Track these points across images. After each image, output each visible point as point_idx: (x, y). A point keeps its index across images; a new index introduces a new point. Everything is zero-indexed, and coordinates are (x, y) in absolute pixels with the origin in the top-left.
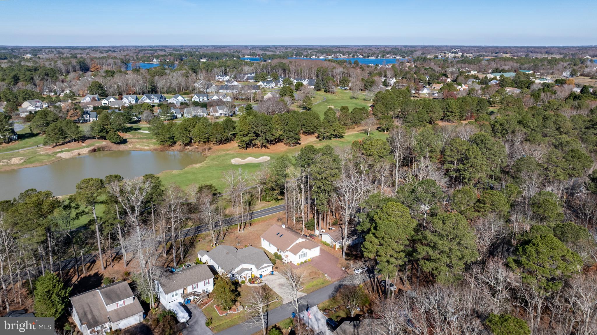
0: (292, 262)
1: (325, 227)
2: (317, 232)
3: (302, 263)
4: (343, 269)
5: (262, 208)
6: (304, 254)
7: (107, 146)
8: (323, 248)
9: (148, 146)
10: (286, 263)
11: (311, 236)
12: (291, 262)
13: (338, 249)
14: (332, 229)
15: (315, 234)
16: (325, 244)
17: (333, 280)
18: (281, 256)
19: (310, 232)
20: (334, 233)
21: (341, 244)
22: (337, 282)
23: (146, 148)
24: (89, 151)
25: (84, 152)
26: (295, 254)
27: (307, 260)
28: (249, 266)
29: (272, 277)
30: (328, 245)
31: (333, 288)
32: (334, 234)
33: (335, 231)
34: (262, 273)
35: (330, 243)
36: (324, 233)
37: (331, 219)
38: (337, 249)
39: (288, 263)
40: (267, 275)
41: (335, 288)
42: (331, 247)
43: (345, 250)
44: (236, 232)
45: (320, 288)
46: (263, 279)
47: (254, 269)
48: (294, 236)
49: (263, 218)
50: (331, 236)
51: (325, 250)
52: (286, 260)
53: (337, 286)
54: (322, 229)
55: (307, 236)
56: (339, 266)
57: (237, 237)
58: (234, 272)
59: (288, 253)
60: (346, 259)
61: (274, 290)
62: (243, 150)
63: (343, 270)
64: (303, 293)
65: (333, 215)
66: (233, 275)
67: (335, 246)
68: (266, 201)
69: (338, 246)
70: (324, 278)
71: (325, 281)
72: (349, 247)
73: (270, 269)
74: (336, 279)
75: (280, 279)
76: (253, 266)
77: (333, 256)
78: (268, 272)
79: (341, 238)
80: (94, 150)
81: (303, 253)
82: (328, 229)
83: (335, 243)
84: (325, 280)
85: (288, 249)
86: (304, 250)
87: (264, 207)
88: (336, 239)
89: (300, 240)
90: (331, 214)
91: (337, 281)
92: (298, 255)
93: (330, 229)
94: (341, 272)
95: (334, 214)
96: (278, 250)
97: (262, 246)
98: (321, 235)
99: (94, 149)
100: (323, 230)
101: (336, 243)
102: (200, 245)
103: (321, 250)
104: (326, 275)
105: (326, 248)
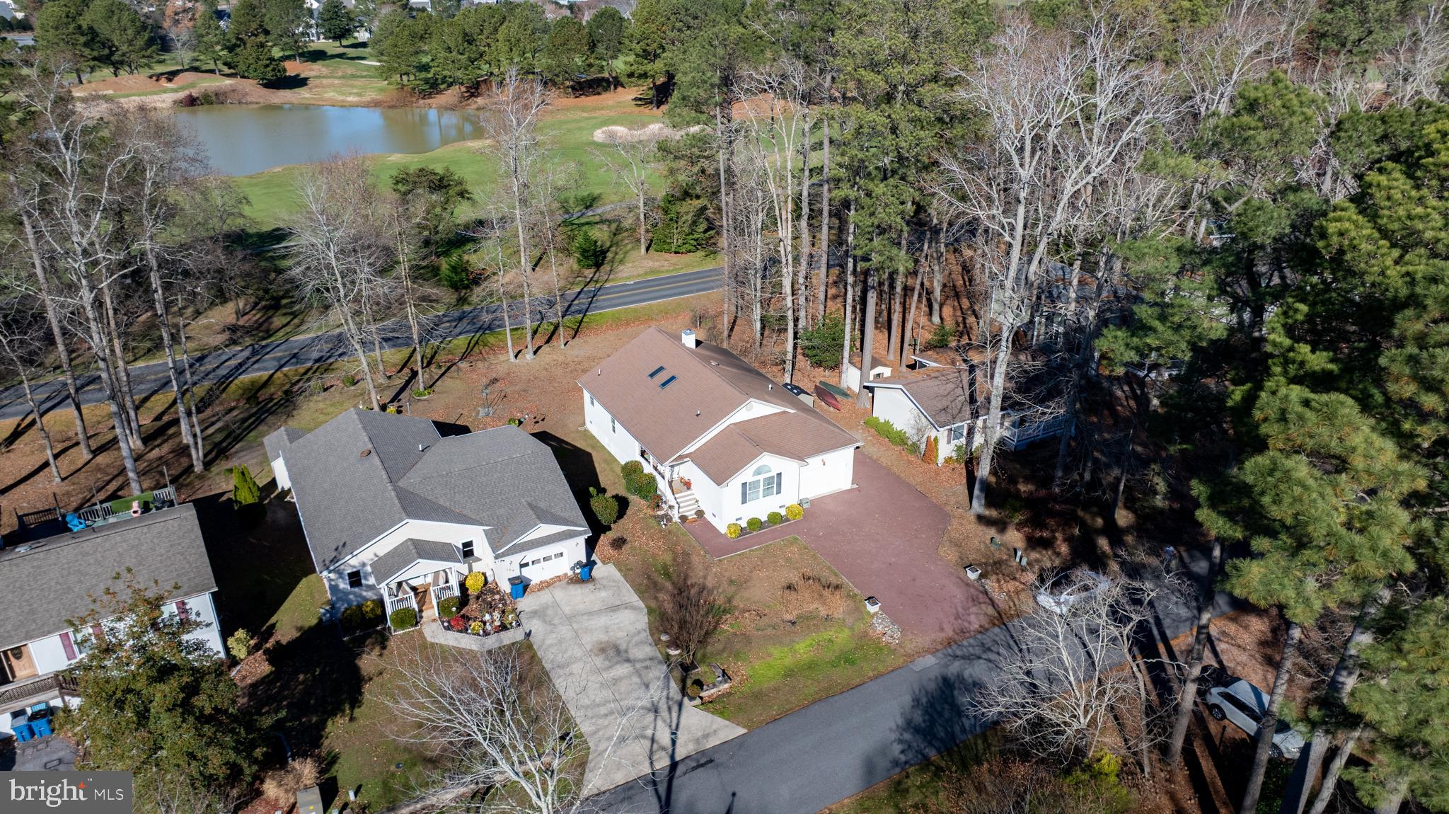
0: (708, 516)
1: (893, 356)
2: (851, 378)
3: (755, 524)
4: (972, 576)
5: (646, 274)
6: (769, 481)
7: (234, 91)
8: (872, 451)
9: (359, 95)
10: (676, 519)
11: (826, 393)
12: (700, 513)
13: (949, 460)
14: (922, 366)
15: (844, 385)
16: (884, 432)
17: (910, 647)
18: (651, 481)
19: (822, 375)
20: (931, 383)
21: (963, 441)
22: (930, 660)
23: (350, 99)
24: (175, 102)
25: (159, 105)
26: (720, 478)
27: (783, 512)
28: (453, 534)
29: (580, 597)
30: (900, 439)
31: (907, 700)
32: (934, 386)
33: (937, 375)
34: (526, 572)
35: (910, 432)
36: (886, 380)
37: (921, 325)
38: (941, 460)
39: (684, 518)
40: (559, 578)
41: (916, 702)
42: (914, 448)
43: (984, 470)
44: (502, 358)
45: (826, 696)
46: (525, 604)
47: (482, 548)
48: (730, 391)
49: (635, 310)
50: (916, 396)
51: (884, 461)
52: (678, 505)
53: (932, 686)
54: (875, 362)
55: (802, 391)
56: (950, 555)
57: (495, 381)
58: (353, 562)
59: (688, 470)
60: (981, 519)
61: (560, 683)
62: (647, 111)
63: (968, 584)
64: (719, 721)
65: (931, 314)
66: (355, 579)
67: (932, 445)
68: (669, 251)
69: (946, 450)
70: (860, 627)
71: (866, 643)
72: (1003, 454)
73: (575, 550)
74: (923, 640)
75: (614, 609)
76: (476, 535)
77: (922, 495)
78: (564, 567)
79: (967, 410)
80: (192, 102)
81: (761, 477)
82: (904, 369)
83: (933, 434)
84: (865, 635)
85: (692, 448)
86: (771, 462)
87: (653, 271)
88: (941, 415)
89: (756, 409)
90: (924, 308)
91: (934, 652)
92: (735, 484)
93: (912, 367)
94: (959, 594)
95: (936, 307)
96: (643, 454)
97: (589, 426)
98: (871, 389)
99: (190, 96)
100: (879, 370)
101: (942, 434)
102: (321, 405)
103: (862, 461)
104: (873, 609)
105: (886, 455)
